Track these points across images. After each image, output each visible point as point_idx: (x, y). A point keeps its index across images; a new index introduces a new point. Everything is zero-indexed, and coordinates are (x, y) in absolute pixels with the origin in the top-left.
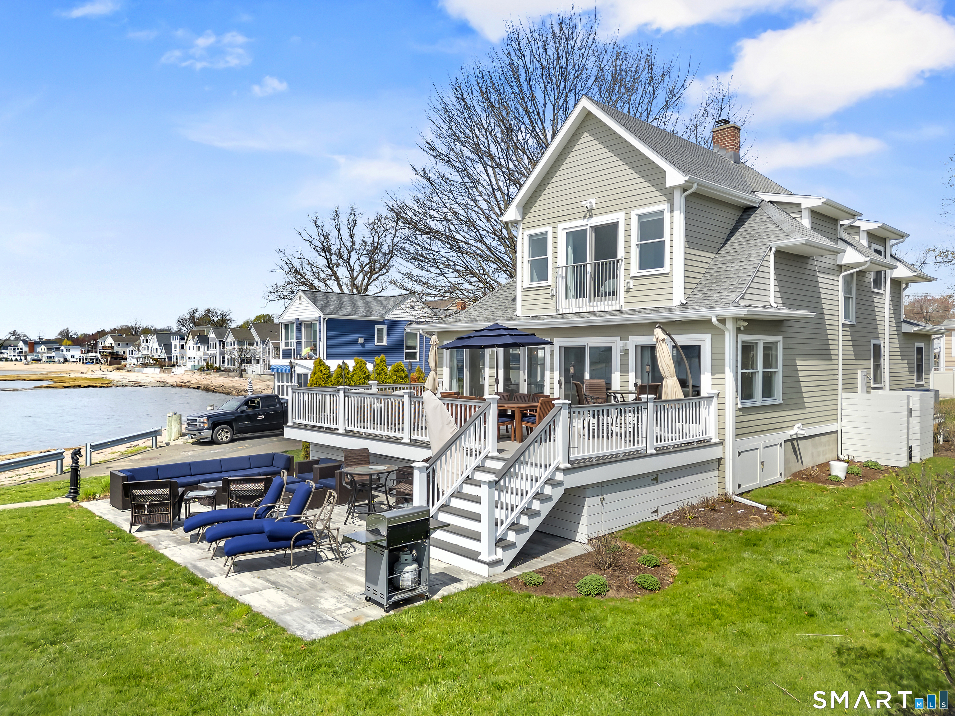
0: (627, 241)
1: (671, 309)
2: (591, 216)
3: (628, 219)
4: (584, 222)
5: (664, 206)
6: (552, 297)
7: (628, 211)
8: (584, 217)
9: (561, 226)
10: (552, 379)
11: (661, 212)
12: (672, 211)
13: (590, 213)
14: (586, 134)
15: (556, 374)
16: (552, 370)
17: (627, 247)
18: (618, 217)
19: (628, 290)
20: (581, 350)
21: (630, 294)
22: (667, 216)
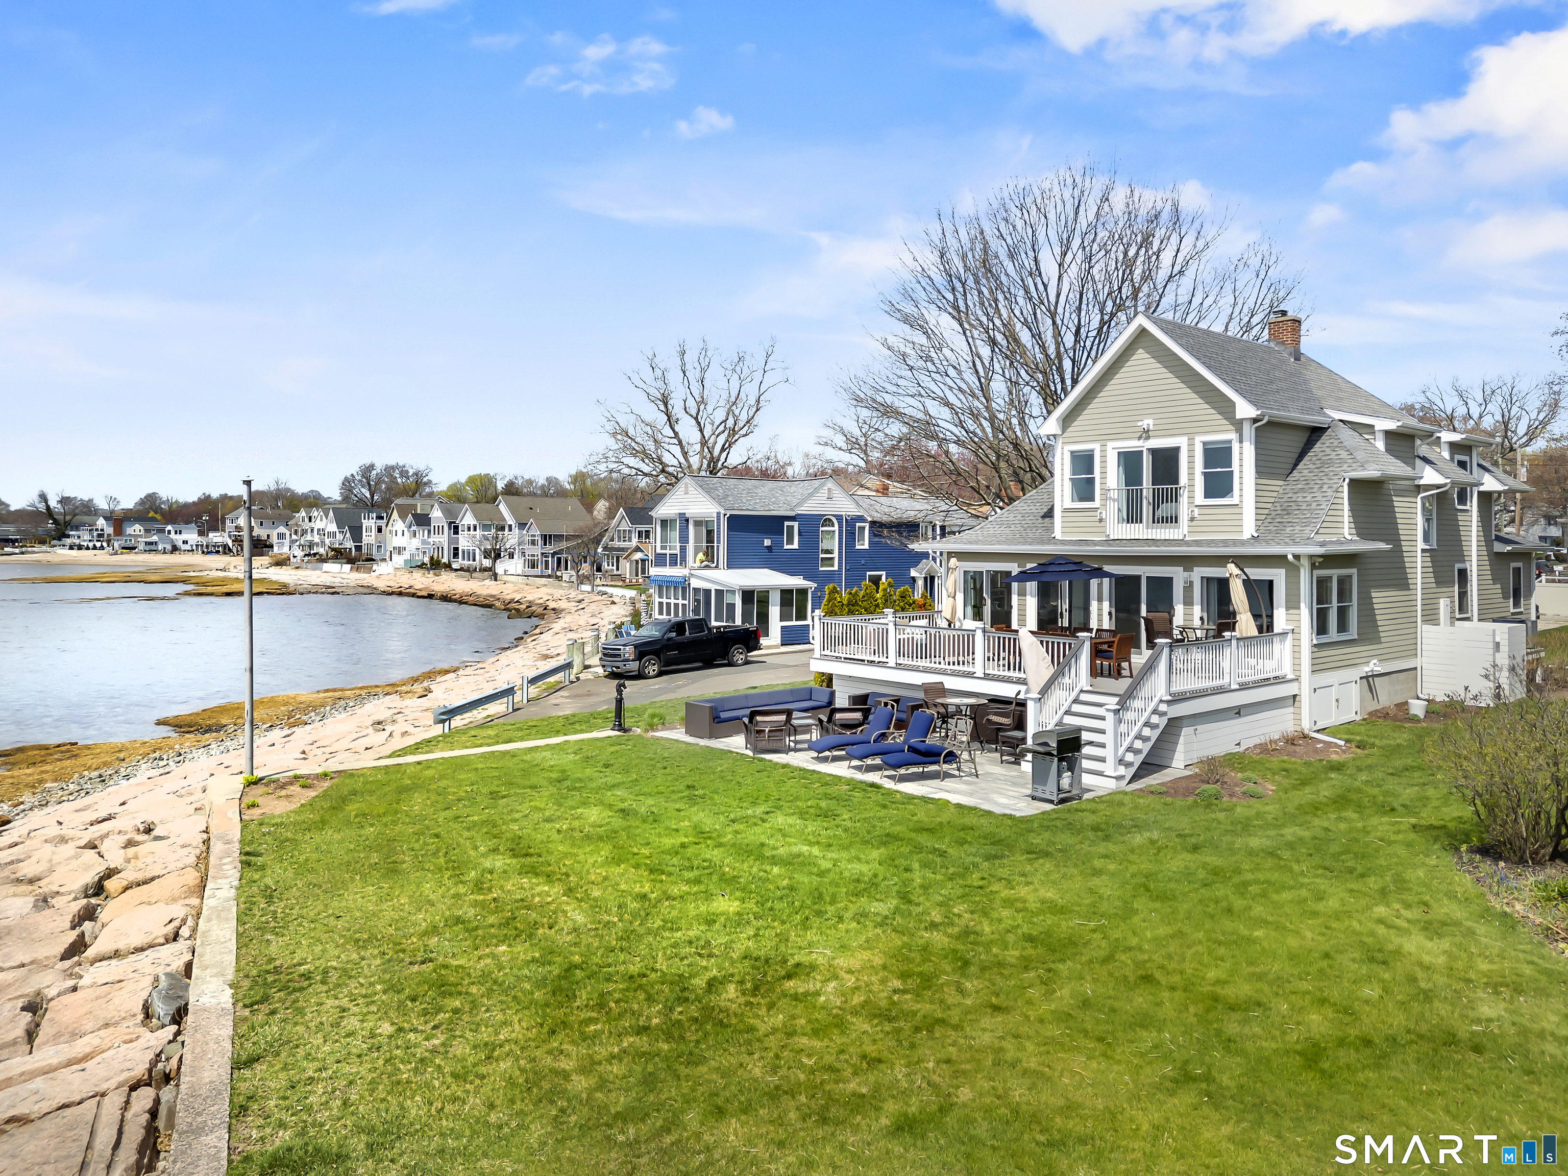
0: (1191, 468)
1: (1243, 543)
2: (1148, 438)
3: (1191, 445)
4: (1141, 443)
5: (1232, 436)
6: (1101, 520)
7: (1191, 436)
8: (1140, 438)
9: (1111, 445)
10: (1100, 610)
11: (1230, 442)
12: (1241, 441)
13: (1146, 434)
14: (1141, 351)
15: (1106, 605)
16: (1100, 600)
17: (1191, 474)
18: (1181, 442)
19: (1192, 519)
20: (1135, 580)
21: (1194, 523)
22: (1235, 447)
